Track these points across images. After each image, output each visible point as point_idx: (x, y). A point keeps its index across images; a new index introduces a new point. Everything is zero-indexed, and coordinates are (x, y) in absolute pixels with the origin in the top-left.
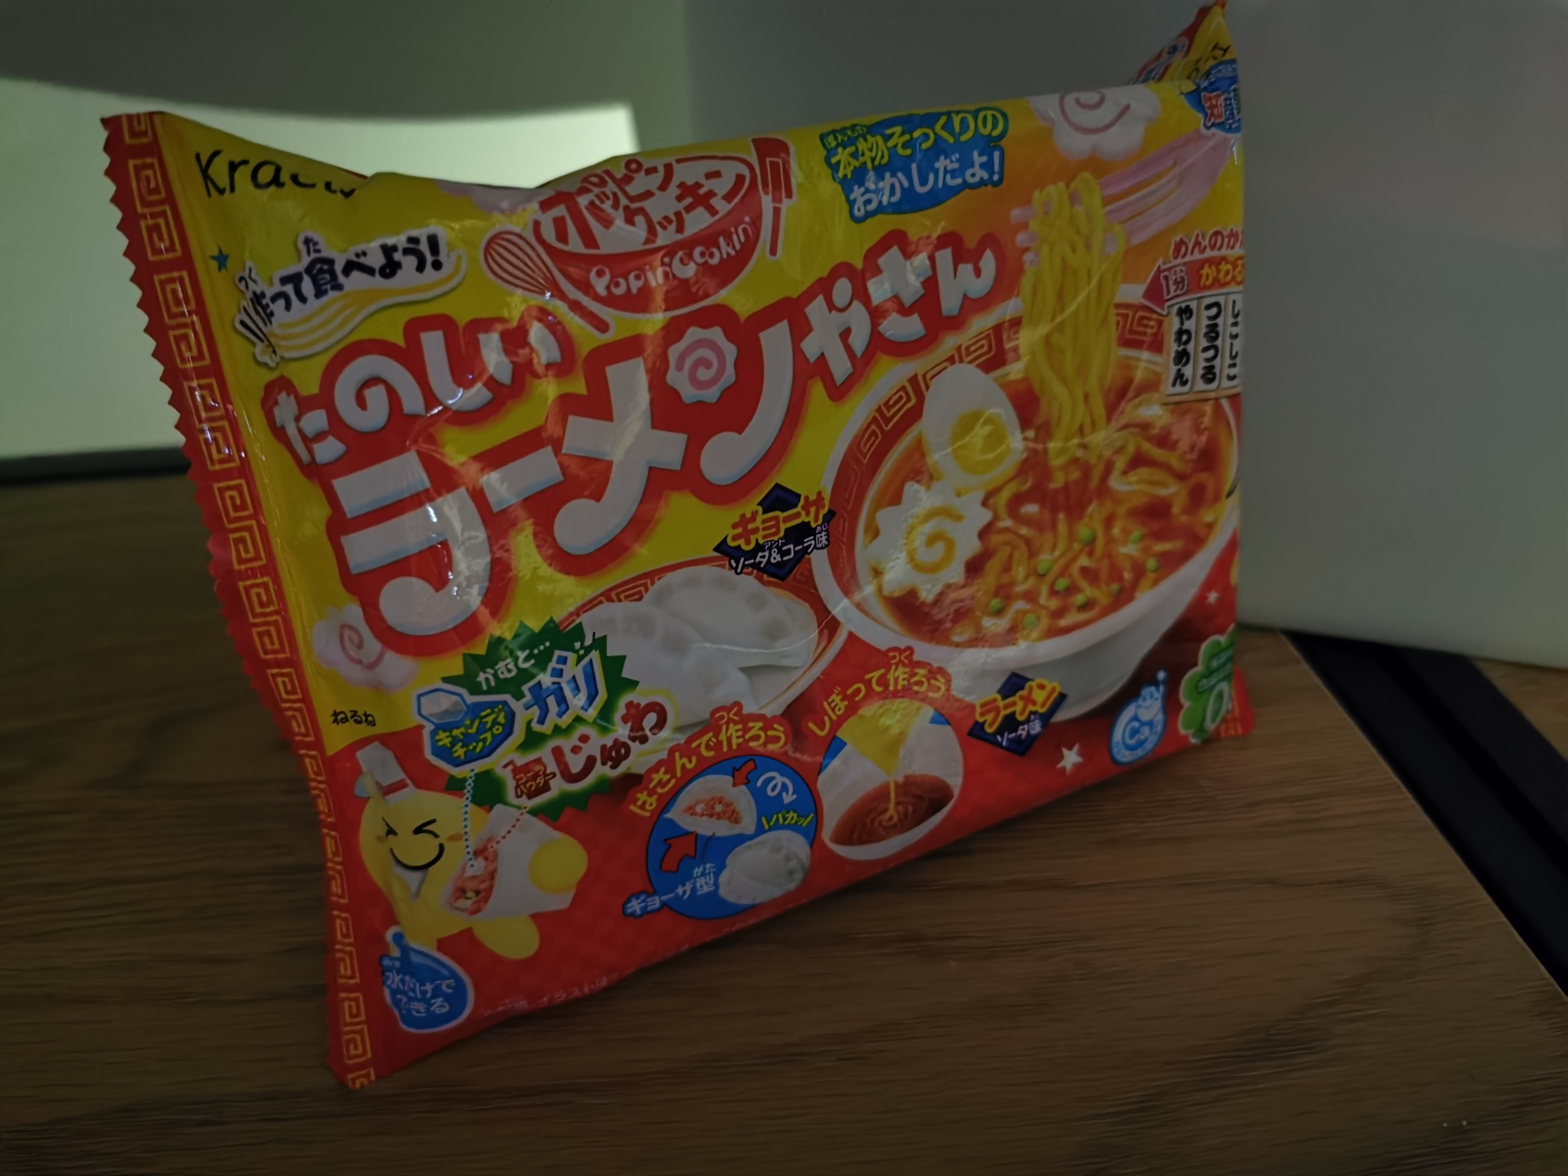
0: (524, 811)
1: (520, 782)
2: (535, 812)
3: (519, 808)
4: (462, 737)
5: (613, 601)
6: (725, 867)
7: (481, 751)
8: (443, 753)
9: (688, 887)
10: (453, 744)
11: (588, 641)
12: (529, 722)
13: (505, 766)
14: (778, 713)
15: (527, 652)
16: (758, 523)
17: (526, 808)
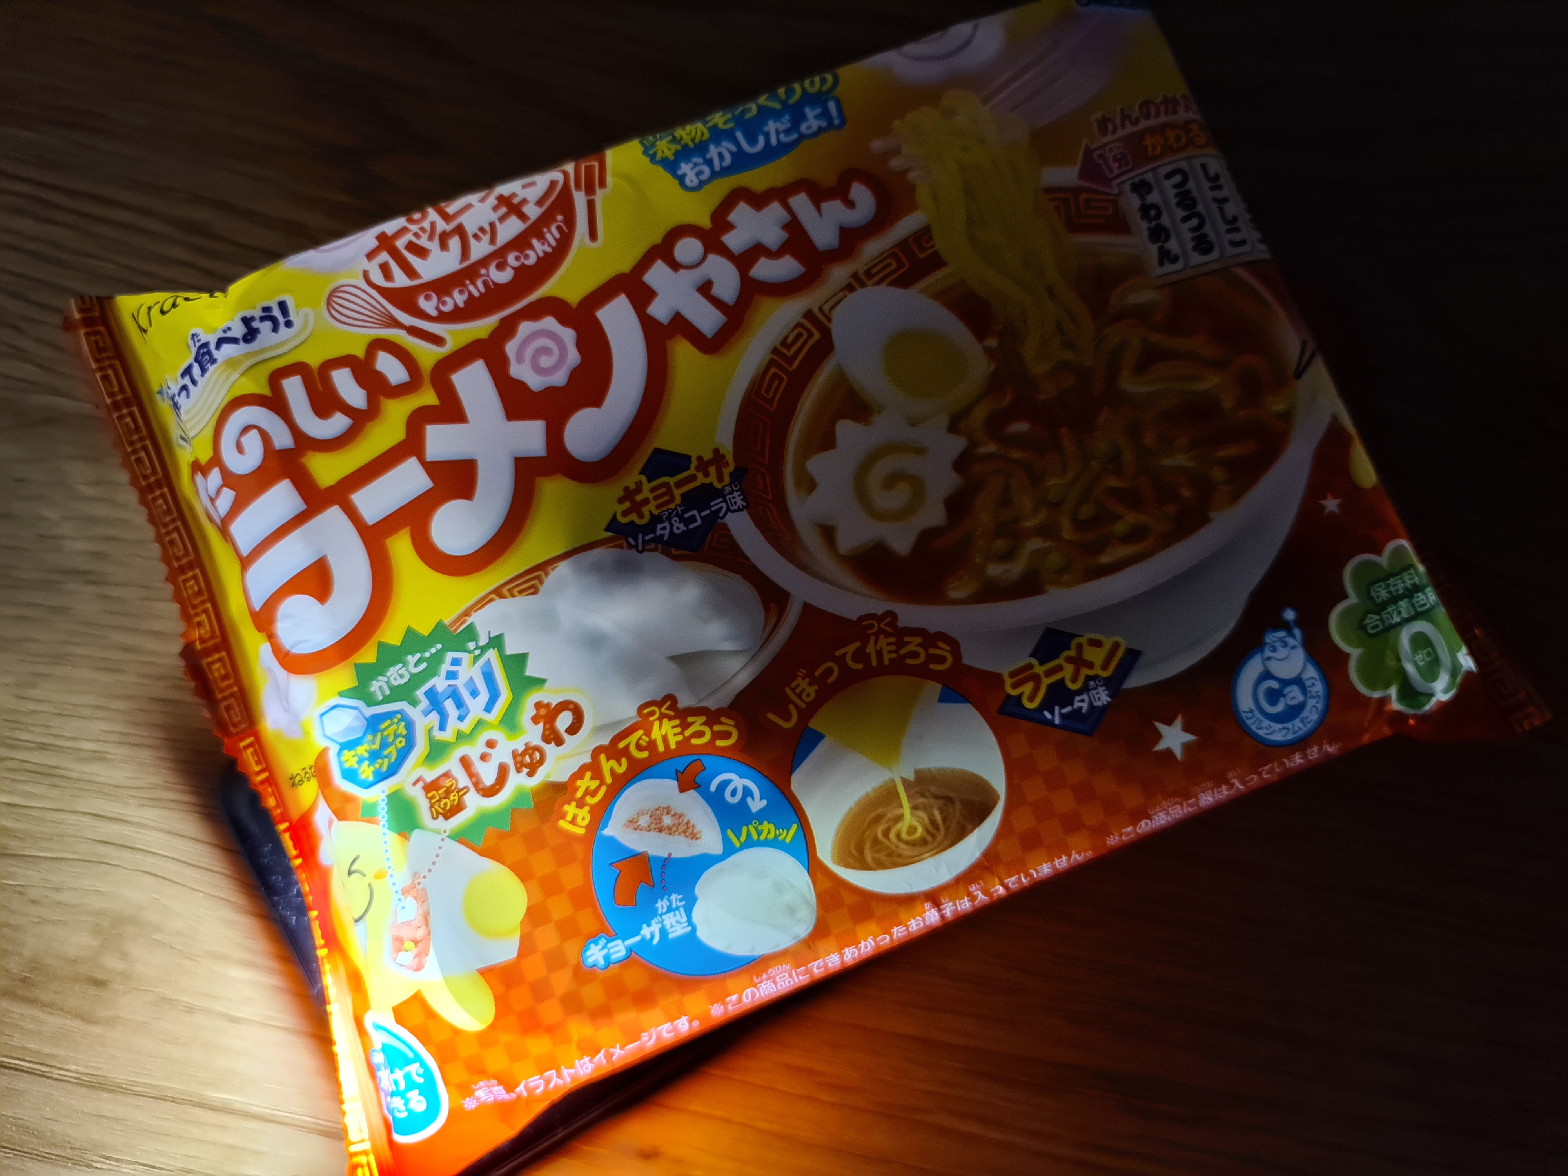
0: (450, 838)
1: (433, 801)
2: (456, 837)
3: (438, 832)
4: (367, 755)
5: (505, 597)
6: (695, 900)
7: (388, 768)
8: (350, 775)
9: (656, 927)
10: (360, 764)
11: (483, 641)
12: (430, 730)
13: (415, 784)
14: (725, 704)
15: (418, 656)
16: (646, 493)
17: (445, 832)
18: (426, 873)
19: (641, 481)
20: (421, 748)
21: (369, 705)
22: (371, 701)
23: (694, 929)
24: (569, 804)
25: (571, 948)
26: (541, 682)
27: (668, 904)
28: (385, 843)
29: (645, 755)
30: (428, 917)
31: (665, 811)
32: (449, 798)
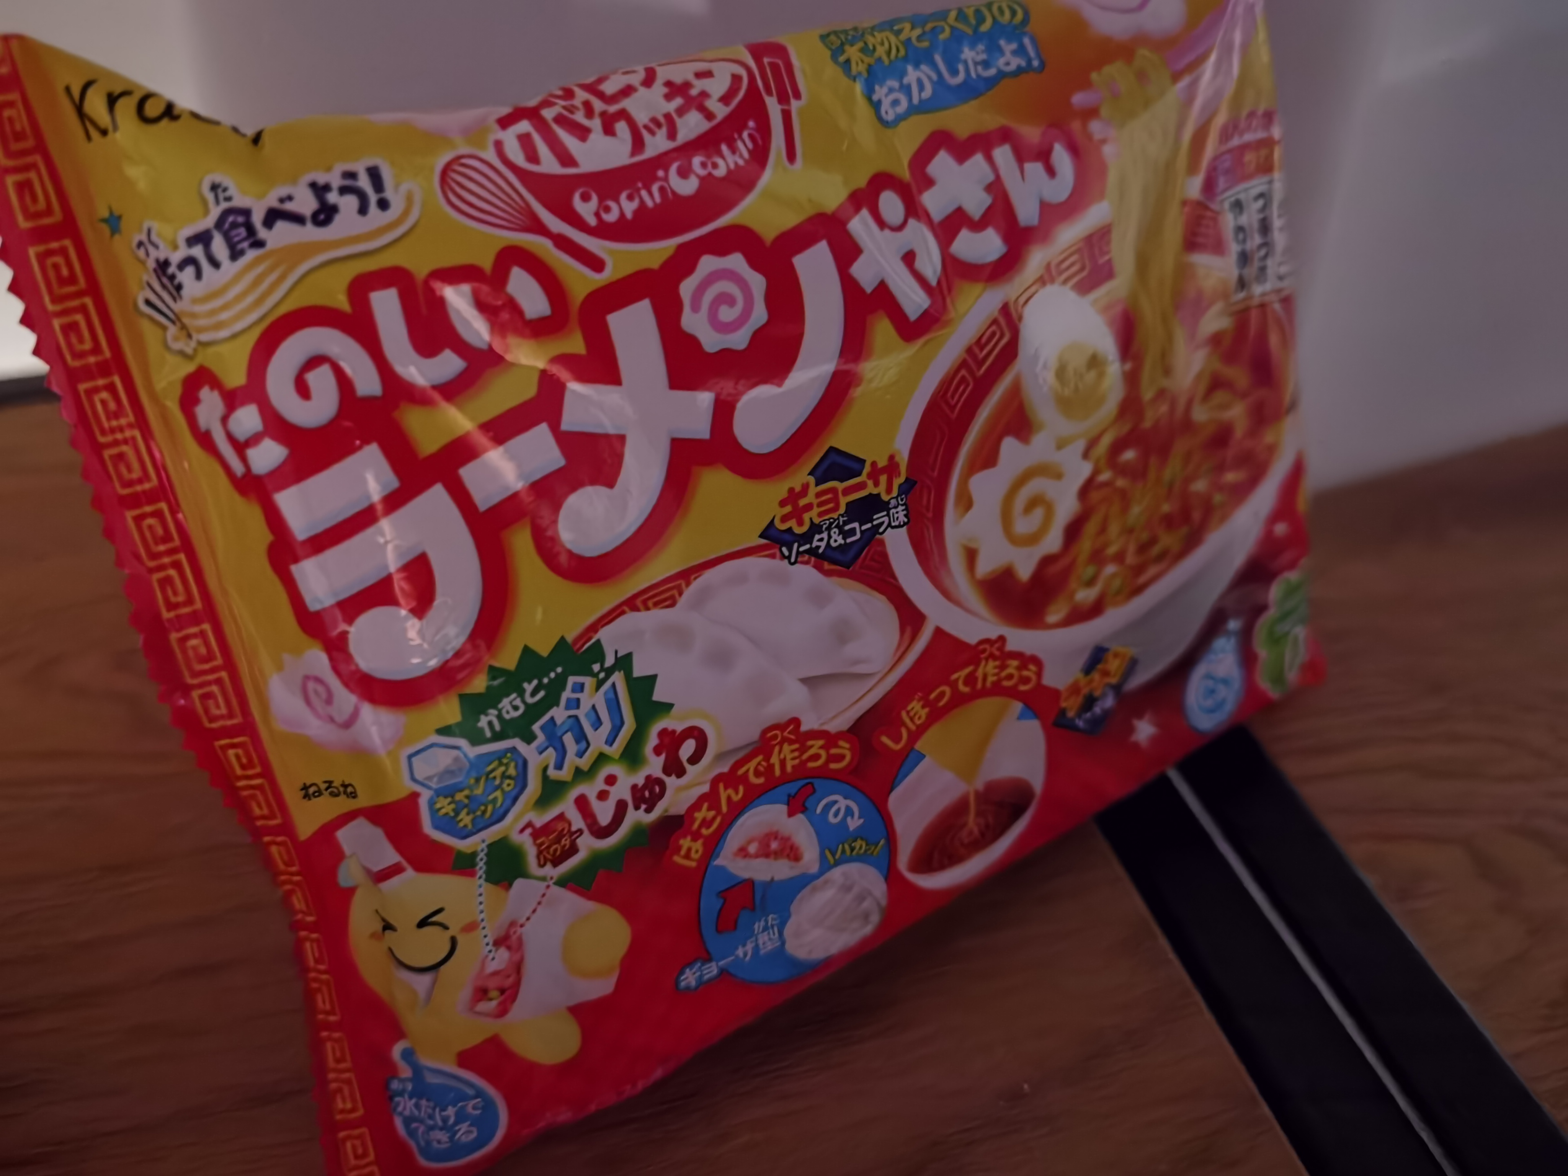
0: (551, 883)
1: (543, 847)
2: (563, 882)
3: (543, 879)
4: (466, 801)
5: (638, 610)
6: (789, 916)
7: (492, 815)
8: (447, 824)
9: (750, 946)
10: (457, 812)
11: (609, 661)
12: (545, 769)
13: (522, 831)
14: (845, 728)
15: (535, 682)
16: (809, 499)
17: (552, 878)
19: (808, 482)
20: (533, 790)
21: (474, 745)
22: (479, 739)
24: (684, 836)
26: (668, 707)
27: (764, 924)
29: (762, 780)
31: (773, 836)
32: (560, 843)
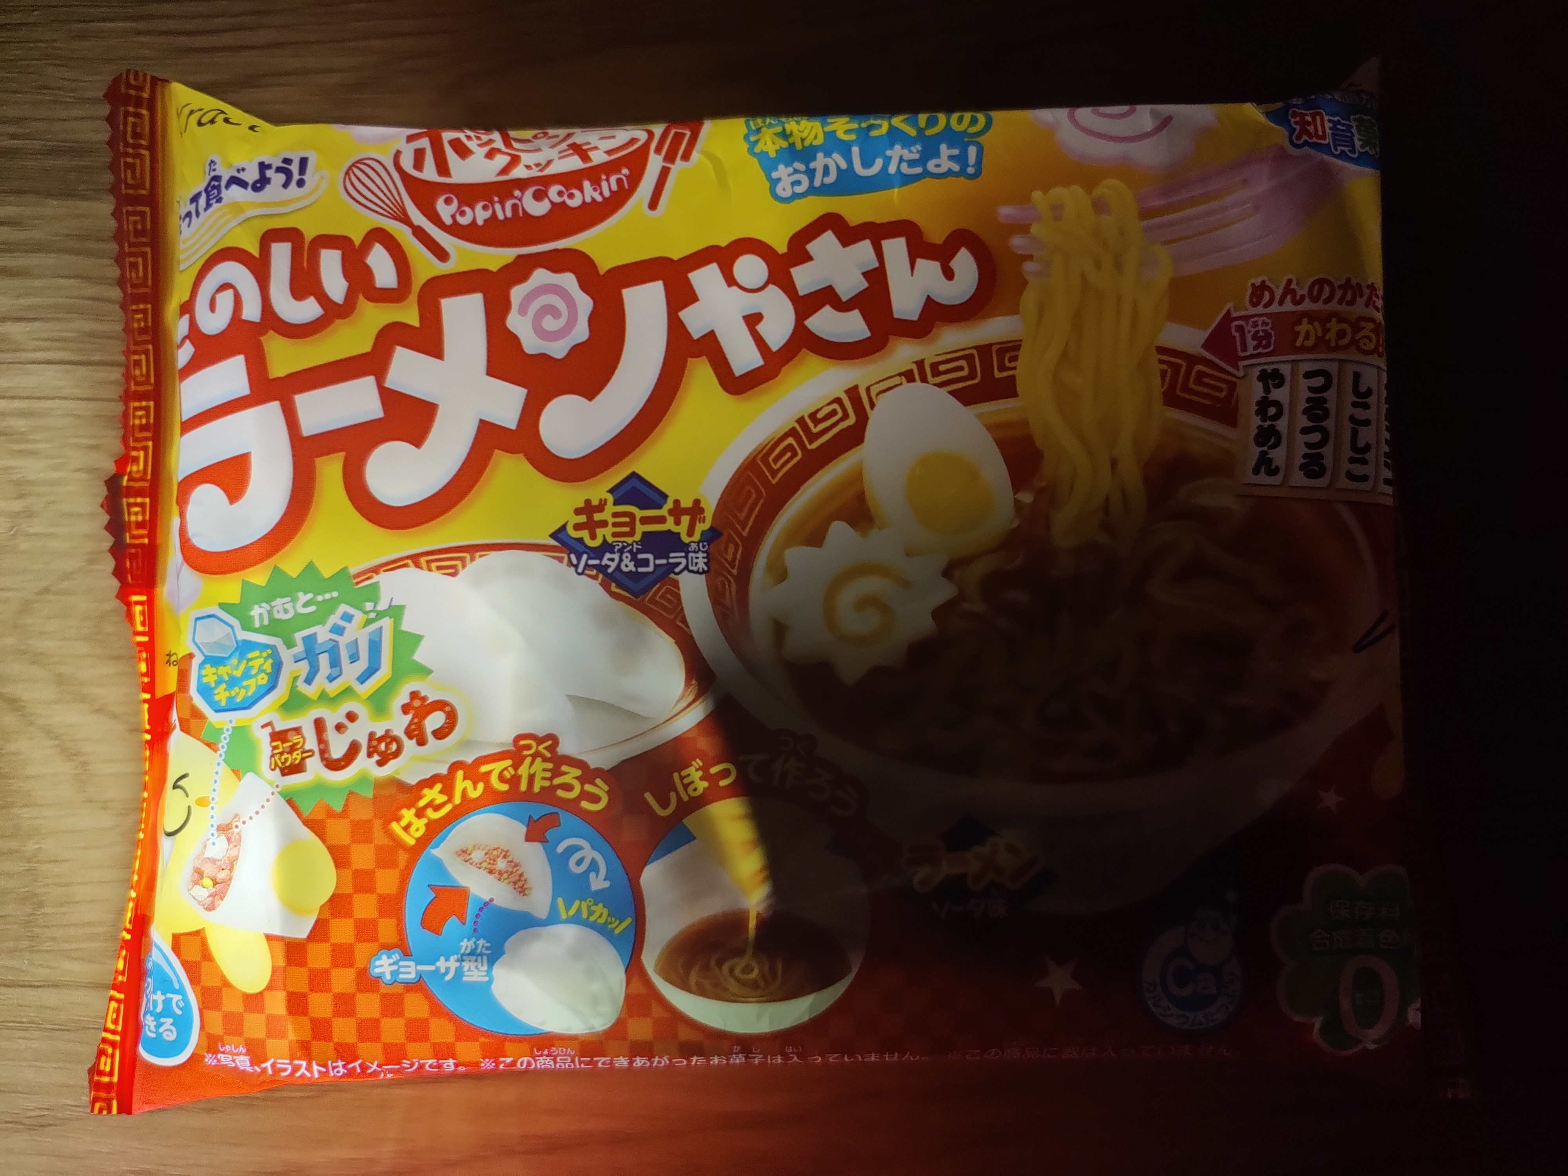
0: (275, 789)
1: (277, 751)
2: (287, 797)
3: (271, 784)
4: (227, 678)
5: (421, 568)
7: (242, 701)
8: (206, 692)
9: (453, 964)
10: (217, 685)
11: (382, 606)
12: (296, 679)
13: (263, 727)
14: (606, 766)
15: (310, 596)
16: (605, 515)
17: (277, 786)
18: (247, 819)
19: (606, 500)
20: (281, 693)
21: (243, 629)
22: (247, 625)
23: (490, 982)
24: (409, 808)
25: (361, 950)
26: (426, 671)
27: (474, 947)
28: (217, 773)
29: (504, 787)
30: (235, 863)
31: (503, 854)
32: (292, 755)
